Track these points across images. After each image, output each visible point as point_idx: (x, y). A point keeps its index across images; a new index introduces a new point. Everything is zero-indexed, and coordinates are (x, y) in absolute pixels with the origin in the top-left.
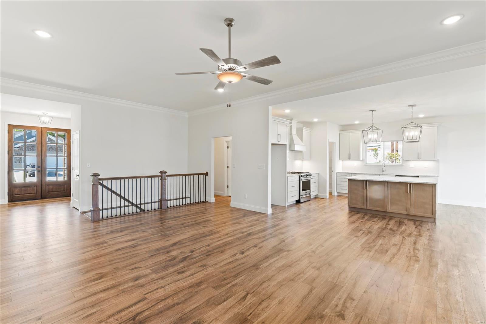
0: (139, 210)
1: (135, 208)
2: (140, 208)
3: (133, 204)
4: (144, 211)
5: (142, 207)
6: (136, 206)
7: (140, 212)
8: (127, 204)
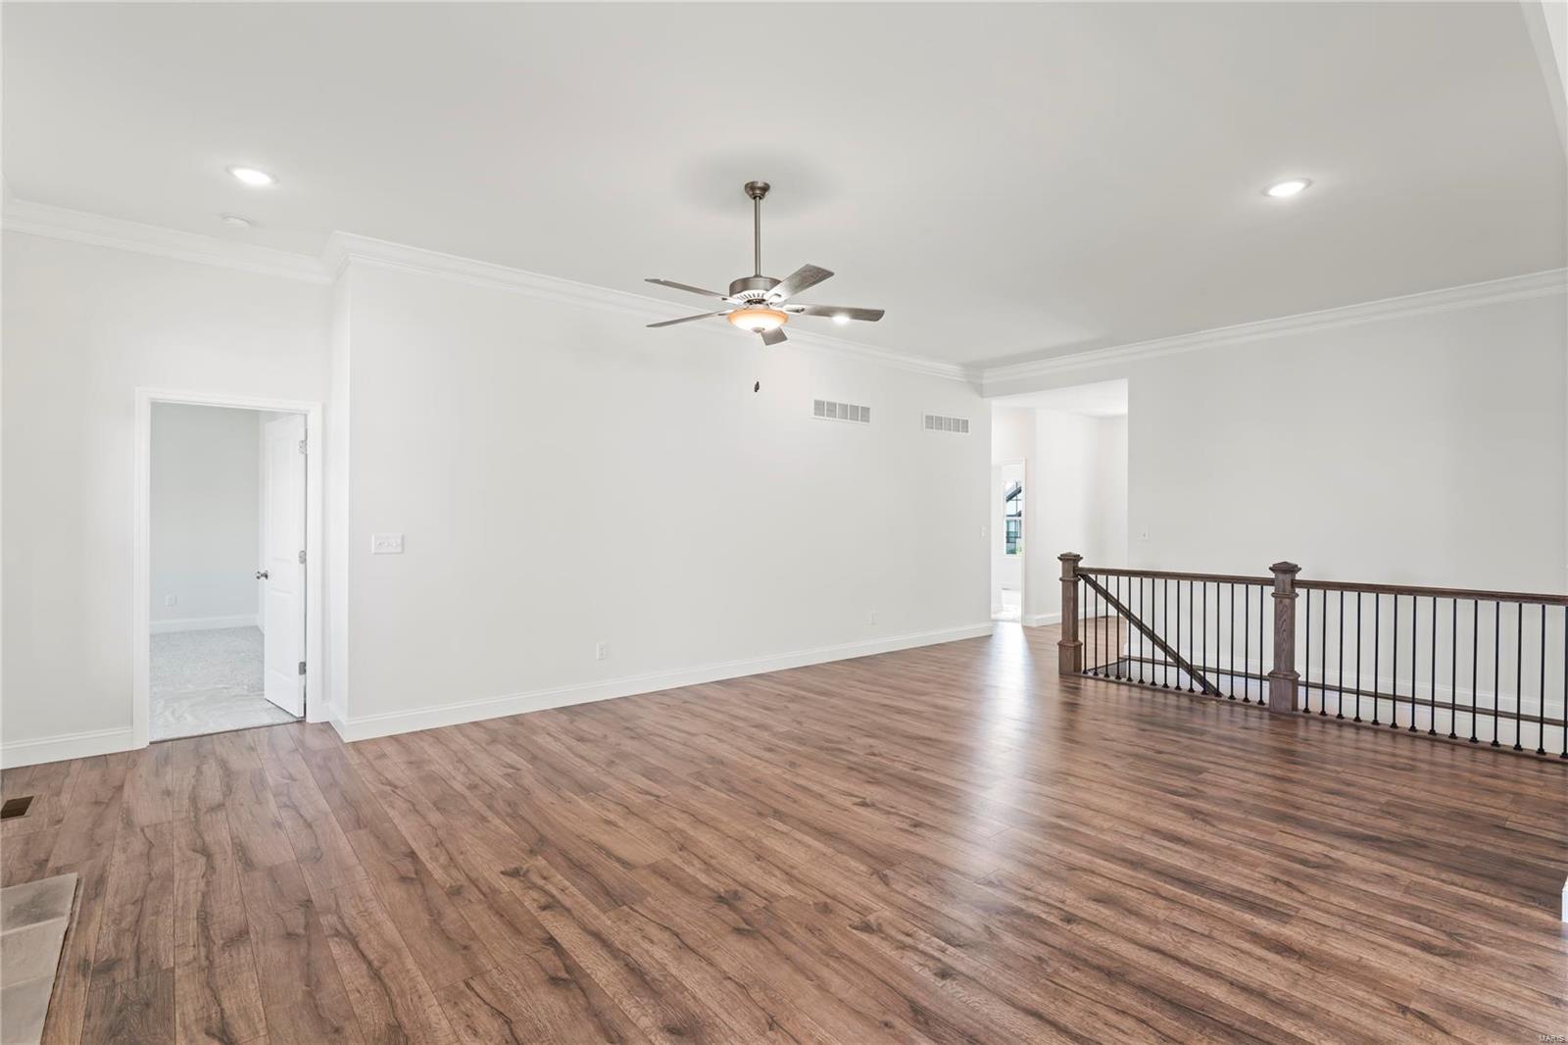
0: (1198, 688)
1: (1185, 677)
2: (1203, 682)
3: (1179, 662)
4: (1218, 694)
5: (1211, 678)
6: (1191, 670)
7: (1204, 693)
8: (1160, 655)
